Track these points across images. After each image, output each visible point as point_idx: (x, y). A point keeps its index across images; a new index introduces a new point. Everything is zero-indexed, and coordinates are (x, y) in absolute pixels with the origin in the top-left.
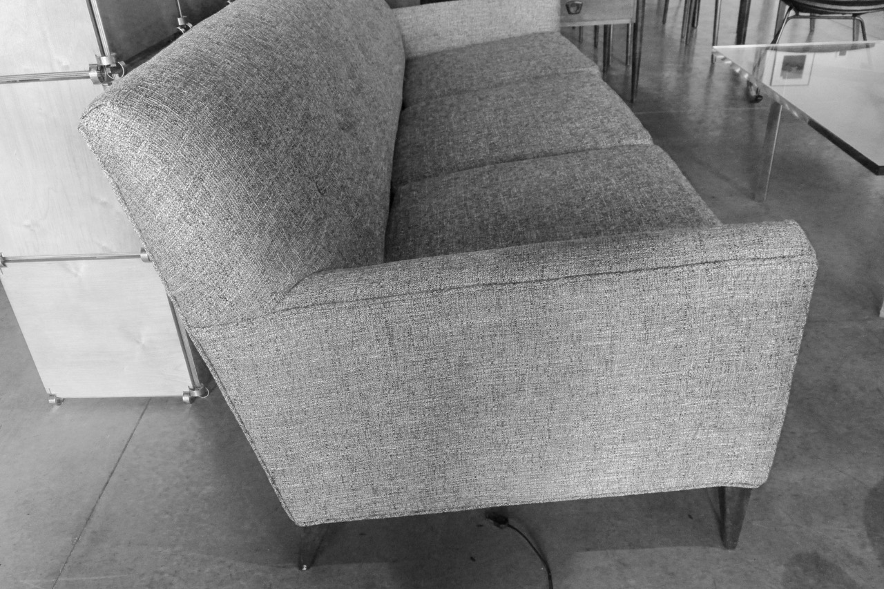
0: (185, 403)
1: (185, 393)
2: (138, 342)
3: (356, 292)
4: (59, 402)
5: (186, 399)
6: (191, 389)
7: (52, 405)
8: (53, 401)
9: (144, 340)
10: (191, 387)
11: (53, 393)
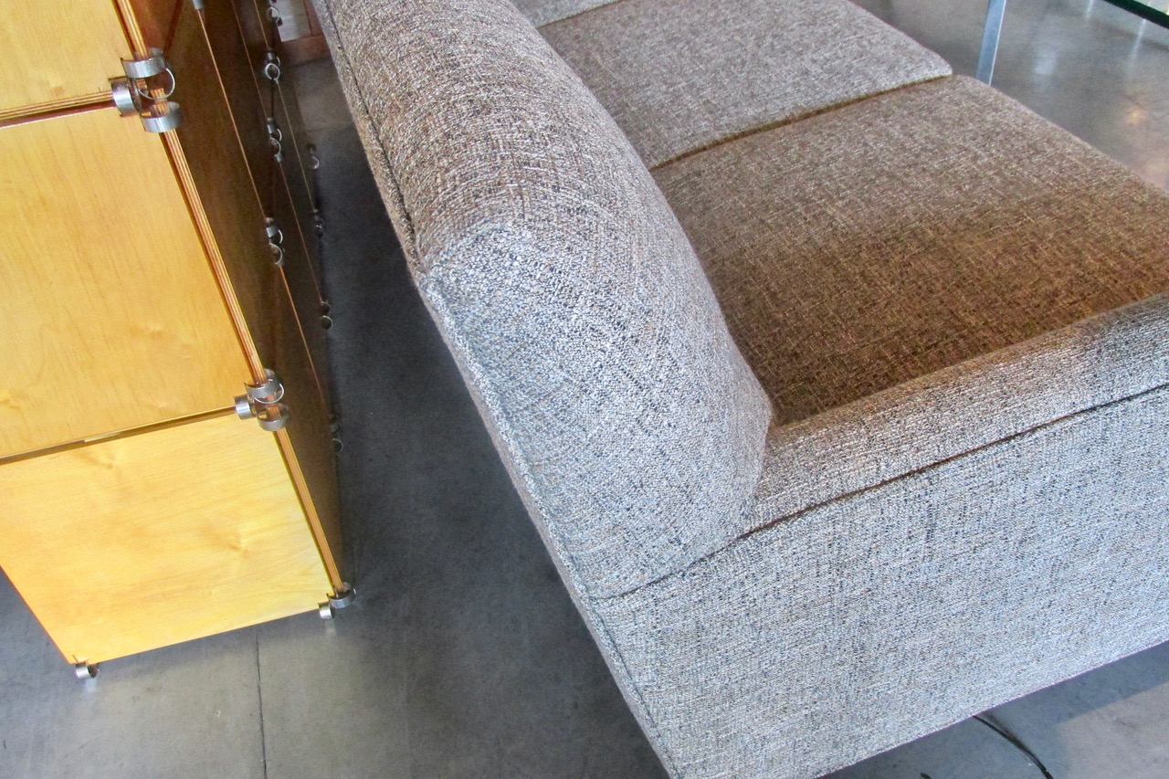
0: (325, 620)
1: (322, 605)
2: (235, 548)
3: (878, 469)
4: (93, 670)
5: (326, 613)
6: (332, 598)
7: (83, 680)
8: (83, 672)
9: (244, 543)
10: (332, 594)
11: (81, 660)
